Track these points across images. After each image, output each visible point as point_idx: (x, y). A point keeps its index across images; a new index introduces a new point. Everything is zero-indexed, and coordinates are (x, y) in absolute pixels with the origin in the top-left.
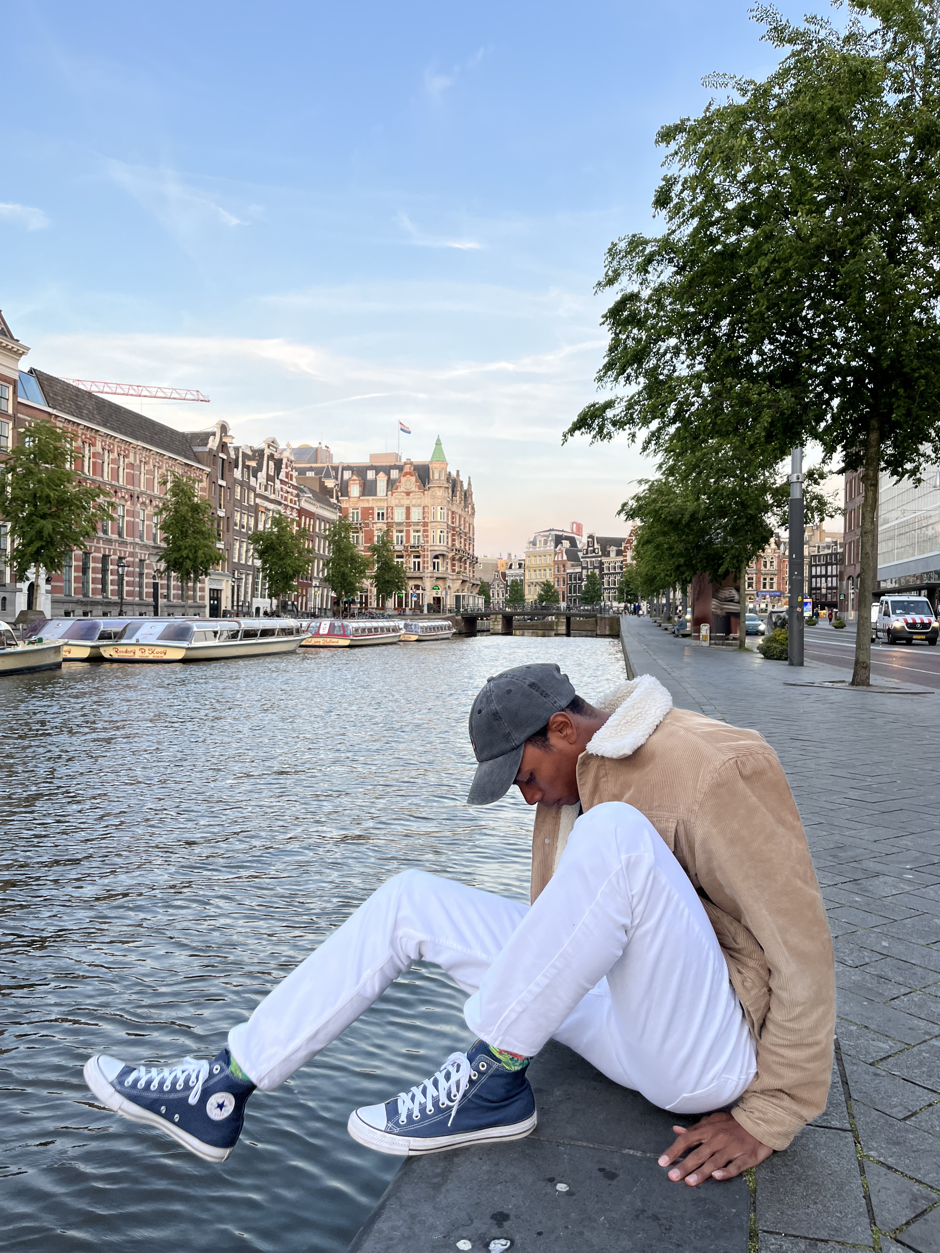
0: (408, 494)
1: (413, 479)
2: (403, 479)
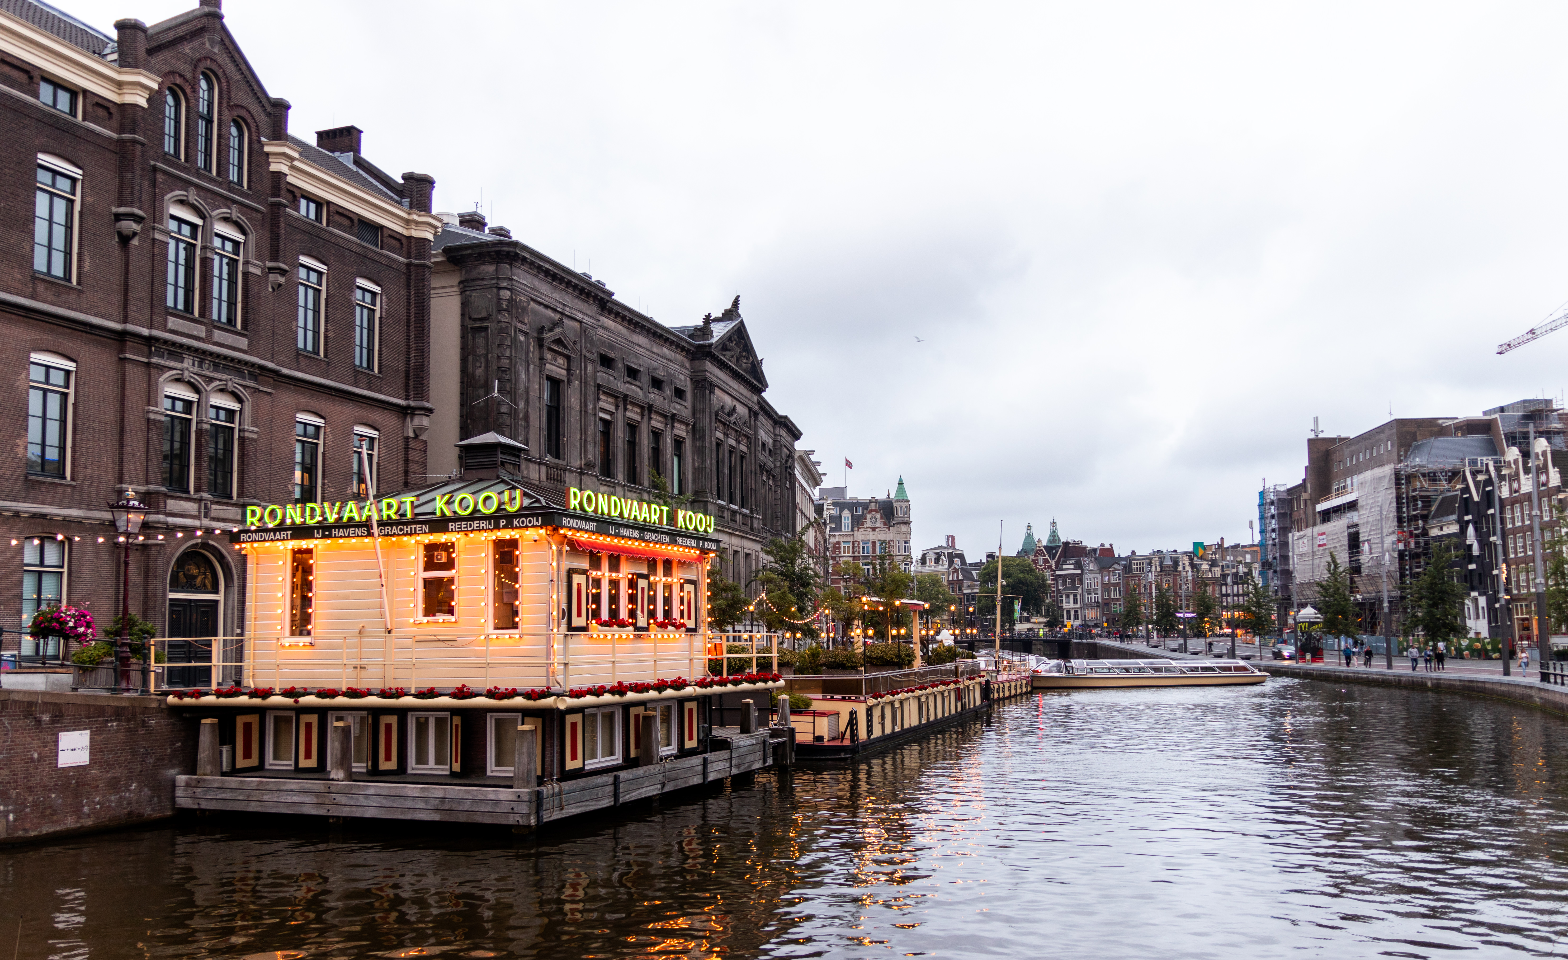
0: (874, 529)
1: (878, 516)
2: (869, 516)
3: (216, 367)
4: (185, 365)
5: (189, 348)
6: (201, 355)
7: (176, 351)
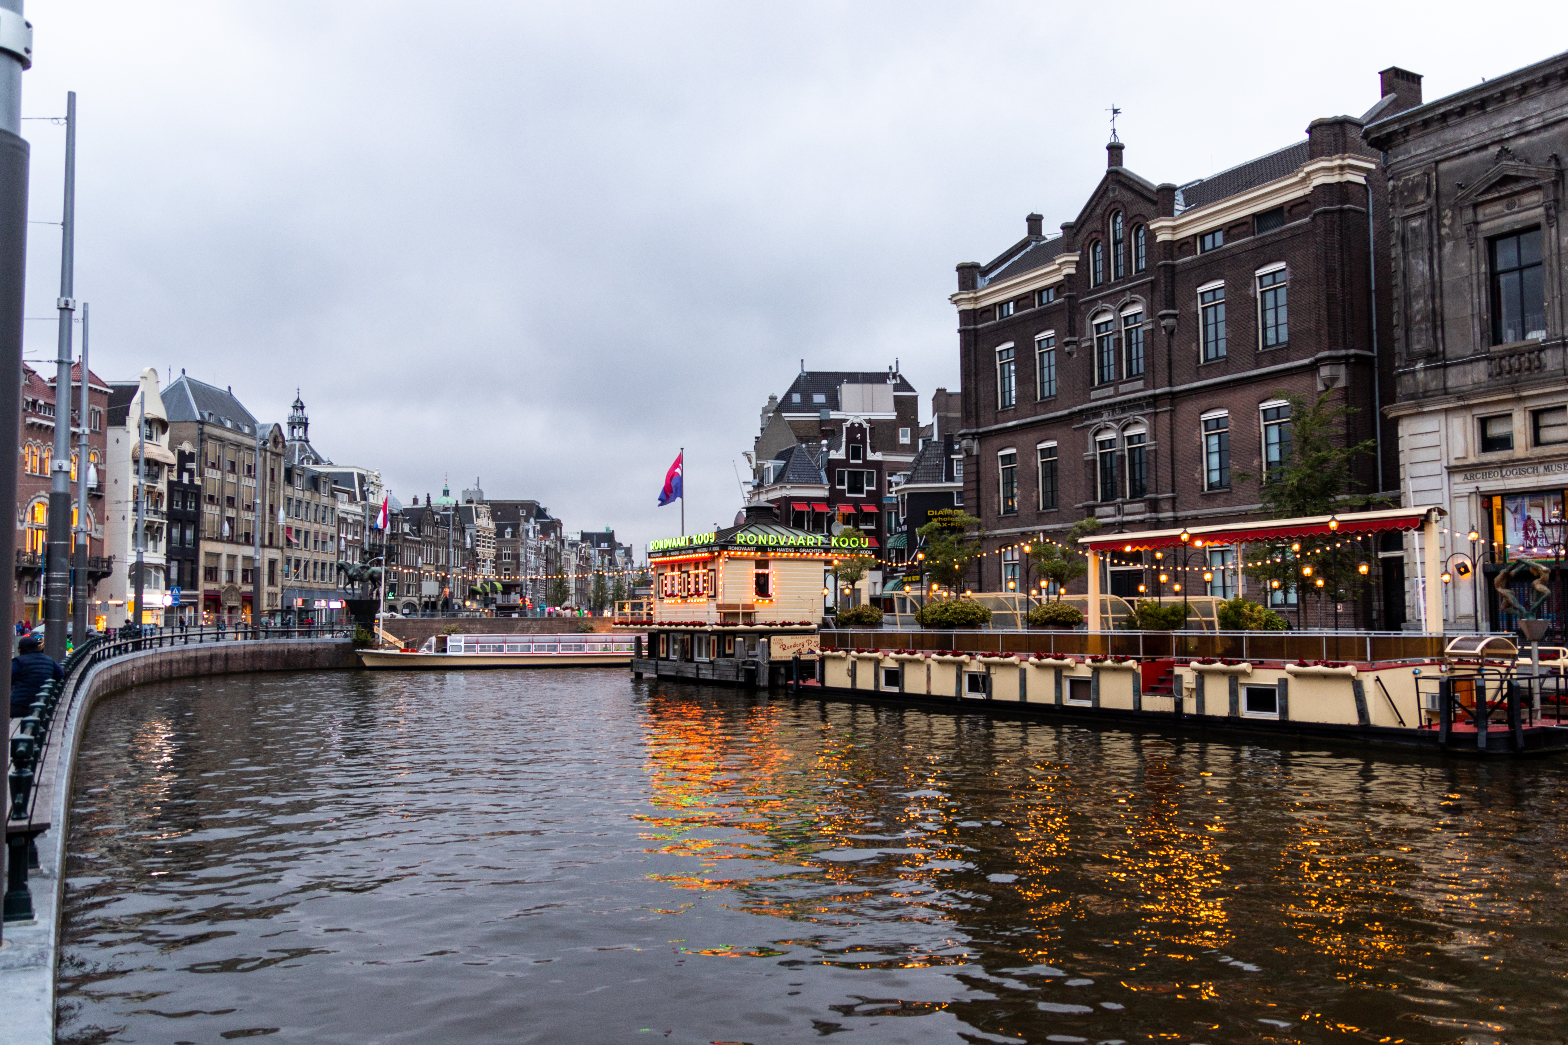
3: (1123, 410)
4: (1104, 418)
5: (1101, 407)
6: (1111, 407)
7: (1096, 412)
